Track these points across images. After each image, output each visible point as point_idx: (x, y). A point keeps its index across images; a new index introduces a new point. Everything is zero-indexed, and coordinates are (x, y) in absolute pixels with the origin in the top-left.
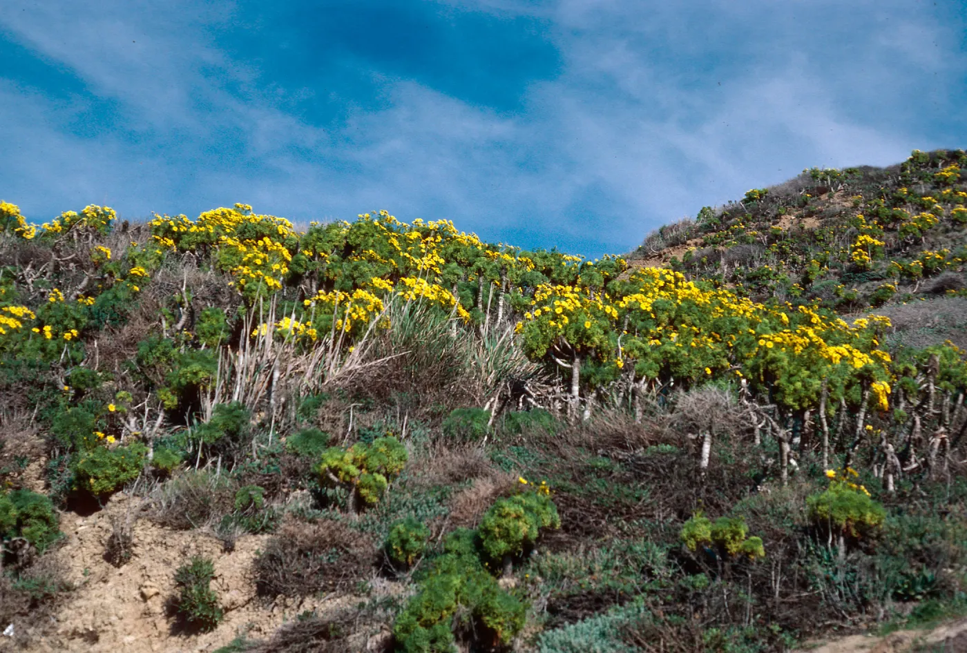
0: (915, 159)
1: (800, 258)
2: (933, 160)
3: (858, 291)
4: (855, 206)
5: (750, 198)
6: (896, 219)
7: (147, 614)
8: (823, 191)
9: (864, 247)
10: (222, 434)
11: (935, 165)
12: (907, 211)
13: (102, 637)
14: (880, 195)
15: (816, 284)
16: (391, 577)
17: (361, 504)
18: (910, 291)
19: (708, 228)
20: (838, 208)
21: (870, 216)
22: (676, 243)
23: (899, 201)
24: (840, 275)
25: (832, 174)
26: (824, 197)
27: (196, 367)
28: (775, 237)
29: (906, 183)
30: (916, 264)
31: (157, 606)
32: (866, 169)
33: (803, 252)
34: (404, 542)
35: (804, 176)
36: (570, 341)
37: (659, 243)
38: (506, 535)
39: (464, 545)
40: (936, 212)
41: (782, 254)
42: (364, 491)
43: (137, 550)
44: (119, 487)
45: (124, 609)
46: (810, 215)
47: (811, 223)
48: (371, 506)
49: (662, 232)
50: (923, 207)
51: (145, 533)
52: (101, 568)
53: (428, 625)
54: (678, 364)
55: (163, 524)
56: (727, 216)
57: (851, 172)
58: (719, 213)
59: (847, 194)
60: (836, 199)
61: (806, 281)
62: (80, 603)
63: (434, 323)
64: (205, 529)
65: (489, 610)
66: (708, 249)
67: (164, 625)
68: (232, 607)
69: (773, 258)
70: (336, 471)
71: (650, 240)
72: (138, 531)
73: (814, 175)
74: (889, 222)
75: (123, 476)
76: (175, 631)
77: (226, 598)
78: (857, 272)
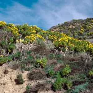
0: (88, 19)
1: (73, 32)
2: (90, 19)
3: (81, 37)
4: (80, 25)
5: (65, 23)
6: (86, 27)
7: (12, 81)
8: (75, 22)
9: (82, 31)
10: (17, 56)
11: (90, 20)
12: (87, 26)
13: (6, 84)
14: (83, 24)
15: (75, 36)
16: (49, 78)
17: (42, 67)
18: (88, 37)
19: (59, 27)
20: (77, 25)
21: (82, 26)
22: (55, 28)
23: (86, 25)
24: (78, 34)
25: (76, 20)
26: (76, 23)
27: (12, 46)
28: (69, 29)
29: (87, 22)
30: (89, 33)
31: (13, 80)
32: (81, 20)
33: (73, 31)
34: (51, 73)
35: (72, 20)
36: (61, 45)
37: (53, 28)
38: (65, 73)
39: (59, 74)
40: (91, 26)
41: (70, 31)
42: (43, 66)
43: (9, 72)
44: (4, 63)
45: (8, 81)
46: (74, 26)
47: (74, 27)
48: (44, 68)
49: (53, 27)
50: (89, 26)
51: (10, 70)
52: (4, 74)
53: (58, 85)
54: (77, 49)
55: (12, 69)
56: (62, 25)
57: (79, 20)
58: (61, 25)
59: (79, 23)
60: (77, 24)
61: (74, 35)
62: (1, 79)
63: (41, 41)
64: (18, 70)
65: (67, 83)
66: (60, 30)
67: (15, 83)
68: (25, 81)
69: (69, 32)
70: (39, 63)
71: (51, 28)
72: (9, 69)
73: (74, 20)
74: (85, 27)
75: (5, 62)
76: (17, 84)
77: (24, 80)
78: (81, 34)
